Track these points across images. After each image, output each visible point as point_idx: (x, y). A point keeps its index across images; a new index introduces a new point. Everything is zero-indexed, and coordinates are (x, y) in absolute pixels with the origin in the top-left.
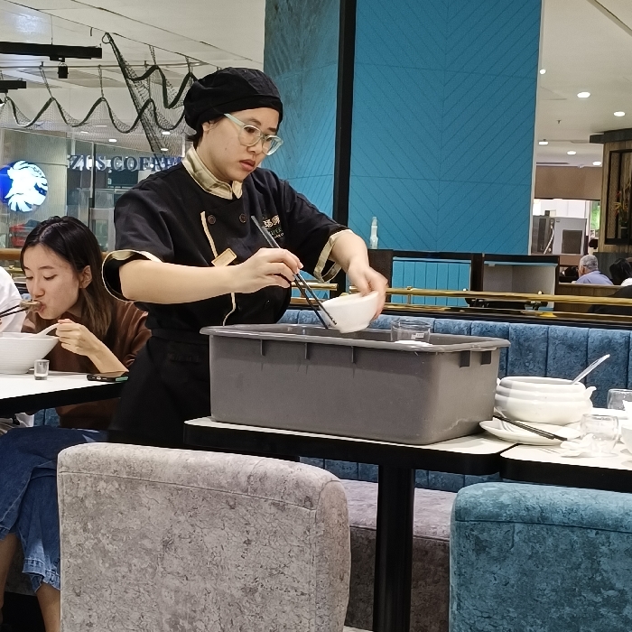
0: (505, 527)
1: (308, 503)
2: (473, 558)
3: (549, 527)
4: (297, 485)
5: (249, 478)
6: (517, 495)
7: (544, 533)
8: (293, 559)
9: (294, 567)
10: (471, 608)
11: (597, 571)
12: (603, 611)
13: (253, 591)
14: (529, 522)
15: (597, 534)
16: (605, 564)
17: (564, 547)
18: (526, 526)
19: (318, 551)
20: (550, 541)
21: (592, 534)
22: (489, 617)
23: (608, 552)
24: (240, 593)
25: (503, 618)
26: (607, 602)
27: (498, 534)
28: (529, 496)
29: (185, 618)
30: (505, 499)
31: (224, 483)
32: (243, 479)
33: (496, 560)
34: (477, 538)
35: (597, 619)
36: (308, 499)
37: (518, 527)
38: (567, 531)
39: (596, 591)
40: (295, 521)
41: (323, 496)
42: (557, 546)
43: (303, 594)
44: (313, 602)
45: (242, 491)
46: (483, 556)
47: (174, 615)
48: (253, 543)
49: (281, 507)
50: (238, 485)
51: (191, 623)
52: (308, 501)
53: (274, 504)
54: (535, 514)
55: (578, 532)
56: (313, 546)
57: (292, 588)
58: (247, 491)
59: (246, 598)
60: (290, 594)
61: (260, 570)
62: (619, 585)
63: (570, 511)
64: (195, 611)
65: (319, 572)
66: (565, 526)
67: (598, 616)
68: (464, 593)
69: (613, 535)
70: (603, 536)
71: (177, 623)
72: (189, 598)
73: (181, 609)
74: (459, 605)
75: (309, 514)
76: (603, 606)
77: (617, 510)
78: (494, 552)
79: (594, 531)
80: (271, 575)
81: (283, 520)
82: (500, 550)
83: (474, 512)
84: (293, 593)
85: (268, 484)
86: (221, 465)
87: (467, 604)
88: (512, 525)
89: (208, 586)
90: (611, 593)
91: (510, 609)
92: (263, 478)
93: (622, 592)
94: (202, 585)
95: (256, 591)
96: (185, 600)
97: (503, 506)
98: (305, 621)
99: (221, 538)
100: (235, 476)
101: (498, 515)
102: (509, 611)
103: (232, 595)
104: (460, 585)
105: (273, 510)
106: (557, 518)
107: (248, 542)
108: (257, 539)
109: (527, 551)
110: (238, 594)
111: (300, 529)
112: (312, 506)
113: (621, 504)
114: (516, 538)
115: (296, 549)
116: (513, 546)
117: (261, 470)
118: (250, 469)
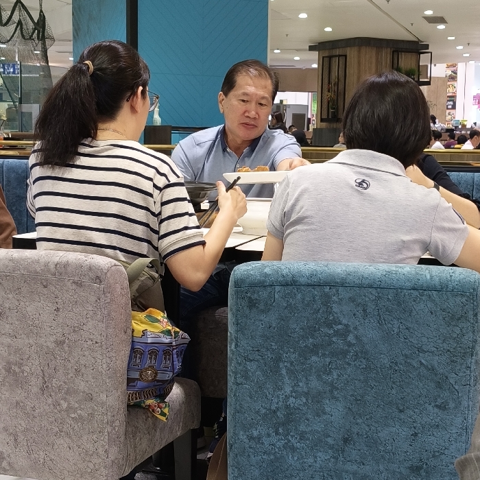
0: (269, 289)
1: (98, 280)
2: (248, 312)
3: (298, 287)
4: (90, 268)
5: (56, 265)
6: (275, 267)
7: (295, 291)
8: (89, 319)
9: (90, 324)
10: (246, 345)
11: (330, 313)
12: (334, 339)
13: (62, 343)
14: (286, 284)
15: (330, 288)
16: (335, 308)
17: (309, 299)
18: (283, 288)
19: (106, 313)
20: (299, 296)
21: (327, 289)
22: (258, 351)
23: (337, 300)
24: (53, 345)
25: (268, 350)
26: (337, 333)
27: (264, 294)
28: (283, 267)
29: (16, 365)
30: (267, 270)
31: (38, 269)
32: (52, 267)
33: (263, 311)
34: (250, 298)
35: (331, 345)
36: (98, 277)
37: (278, 288)
38: (310, 288)
39: (330, 326)
40: (90, 294)
41: (108, 275)
42: (304, 299)
43: (96, 343)
44: (104, 347)
45: (52, 275)
46: (254, 310)
47: (9, 363)
48: (61, 310)
49: (79, 284)
50: (49, 271)
51: (20, 368)
52: (98, 279)
53: (74, 282)
54: (289, 279)
55: (318, 288)
56: (103, 310)
57: (89, 339)
58: (55, 274)
59: (57, 348)
60: (88, 343)
61: (66, 328)
62: (345, 321)
63: (312, 275)
64: (22, 359)
65: (107, 327)
66: (309, 285)
67: (330, 343)
68: (240, 336)
69: (341, 289)
70: (334, 290)
71: (10, 368)
72: (17, 350)
73: (12, 358)
74: (236, 345)
75: (99, 288)
76: (335, 336)
77: (342, 272)
78: (262, 307)
79: (328, 287)
80: (74, 331)
81: (82, 293)
82: (266, 304)
83: (248, 280)
84: (90, 342)
85: (69, 269)
86: (36, 258)
87: (243, 343)
88: (273, 287)
89: (31, 341)
90: (340, 327)
91: (273, 344)
92: (66, 265)
93: (347, 326)
94: (27, 341)
95: (64, 342)
96: (15, 352)
97: (266, 275)
98: (98, 361)
99: (39, 308)
100: (46, 265)
101: (264, 281)
102: (272, 345)
103: (48, 347)
104: (237, 331)
105: (74, 286)
106: (303, 280)
107: (57, 310)
108: (64, 307)
109: (284, 304)
110: (52, 346)
111: (93, 299)
112: (101, 282)
113: (344, 268)
114: (277, 296)
115: (91, 313)
116: (274, 301)
117: (65, 260)
118: (57, 259)
